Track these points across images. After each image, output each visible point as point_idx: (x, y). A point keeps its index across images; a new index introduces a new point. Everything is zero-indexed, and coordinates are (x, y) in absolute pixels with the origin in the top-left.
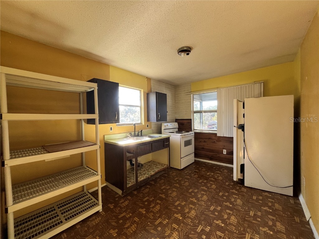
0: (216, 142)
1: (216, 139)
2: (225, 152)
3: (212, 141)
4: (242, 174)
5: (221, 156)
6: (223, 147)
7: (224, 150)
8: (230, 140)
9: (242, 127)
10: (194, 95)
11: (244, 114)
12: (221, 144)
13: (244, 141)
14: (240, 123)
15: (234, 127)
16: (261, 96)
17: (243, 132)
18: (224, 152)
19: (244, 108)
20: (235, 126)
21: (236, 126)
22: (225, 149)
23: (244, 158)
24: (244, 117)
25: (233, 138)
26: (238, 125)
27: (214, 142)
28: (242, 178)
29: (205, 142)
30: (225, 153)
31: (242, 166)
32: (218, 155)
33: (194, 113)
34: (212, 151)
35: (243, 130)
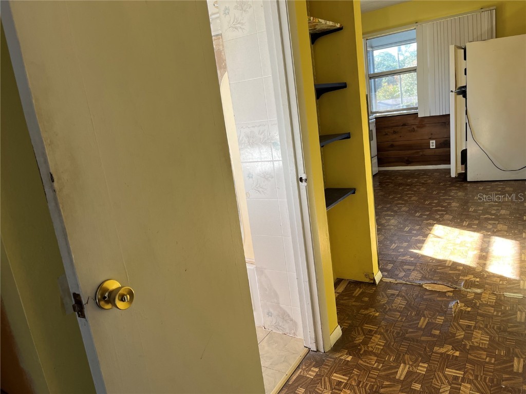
0: (416, 129)
1: (417, 124)
2: (433, 144)
3: (409, 129)
4: (464, 166)
5: (427, 152)
6: (430, 137)
7: (431, 141)
8: (444, 120)
9: (462, 91)
10: (367, 39)
11: (466, 70)
12: (426, 131)
13: (466, 114)
14: (460, 85)
15: (451, 93)
16: (492, 38)
17: (465, 99)
18: (431, 144)
19: (465, 59)
20: (452, 91)
21: (454, 90)
22: (433, 139)
23: (466, 140)
24: (466, 74)
25: (449, 115)
26: (457, 88)
27: (413, 130)
28: (464, 172)
29: (395, 132)
30: (433, 146)
31: (464, 153)
32: (421, 153)
33: (370, 78)
34: (409, 147)
35: (465, 96)
